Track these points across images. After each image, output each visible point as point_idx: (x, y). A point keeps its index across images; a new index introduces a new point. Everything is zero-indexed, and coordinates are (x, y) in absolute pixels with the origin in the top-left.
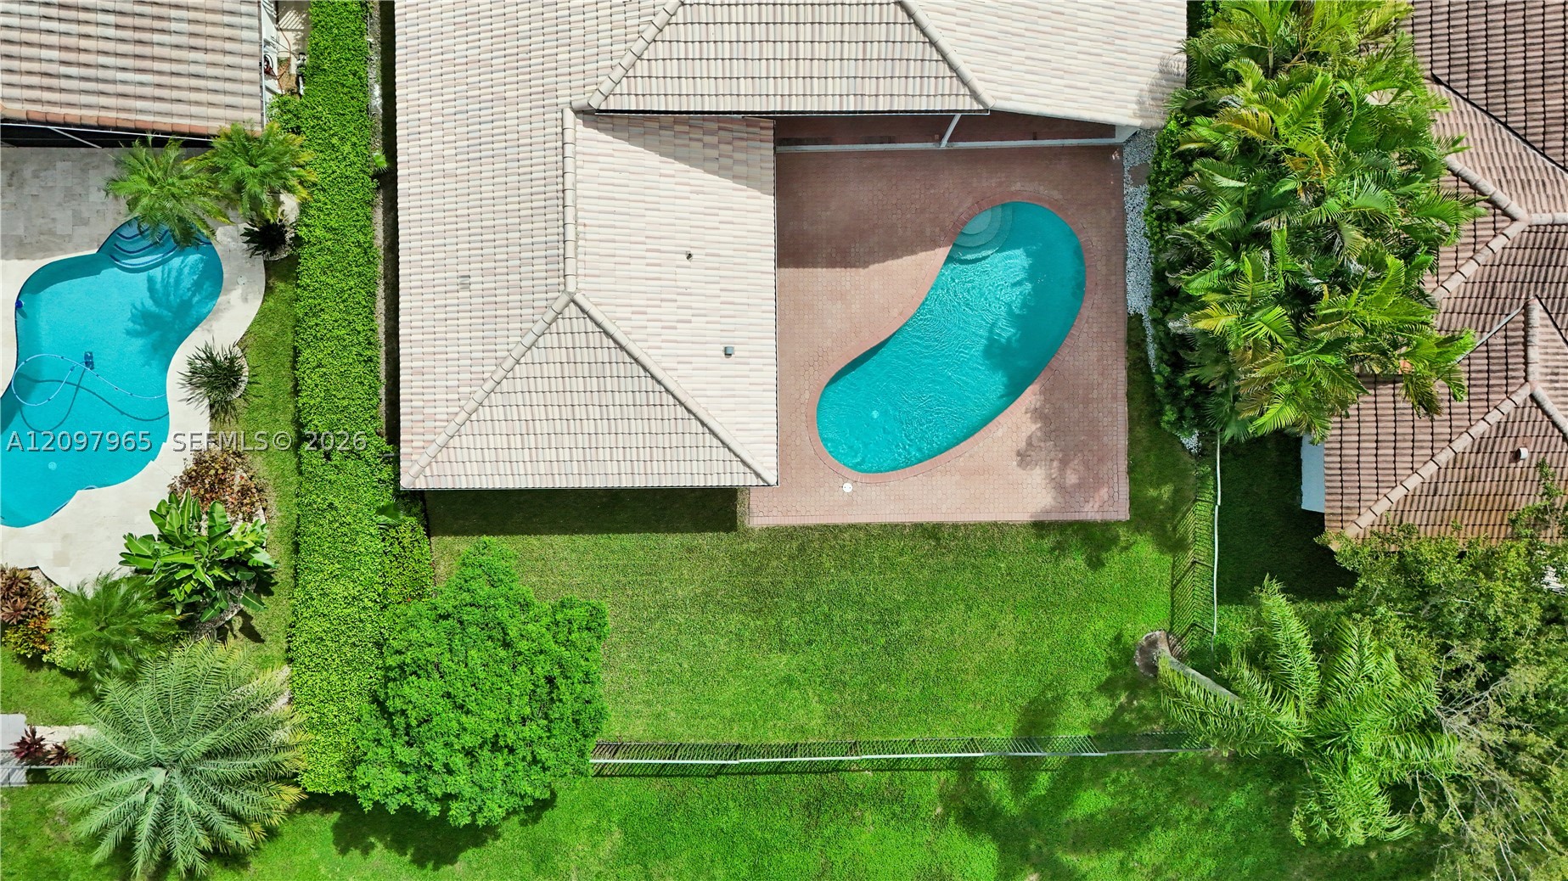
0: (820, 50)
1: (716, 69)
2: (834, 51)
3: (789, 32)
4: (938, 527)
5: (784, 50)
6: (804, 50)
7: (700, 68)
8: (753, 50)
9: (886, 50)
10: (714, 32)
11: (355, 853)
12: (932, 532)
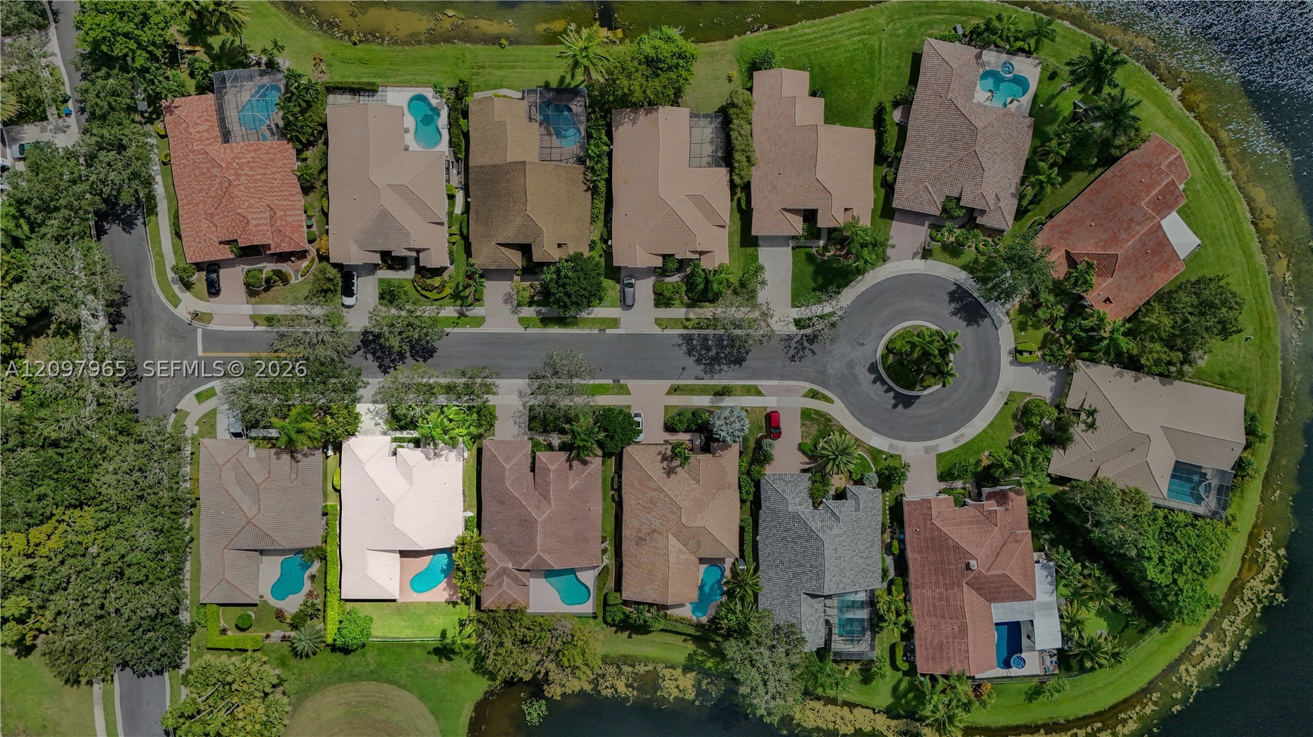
12: (428, 603)
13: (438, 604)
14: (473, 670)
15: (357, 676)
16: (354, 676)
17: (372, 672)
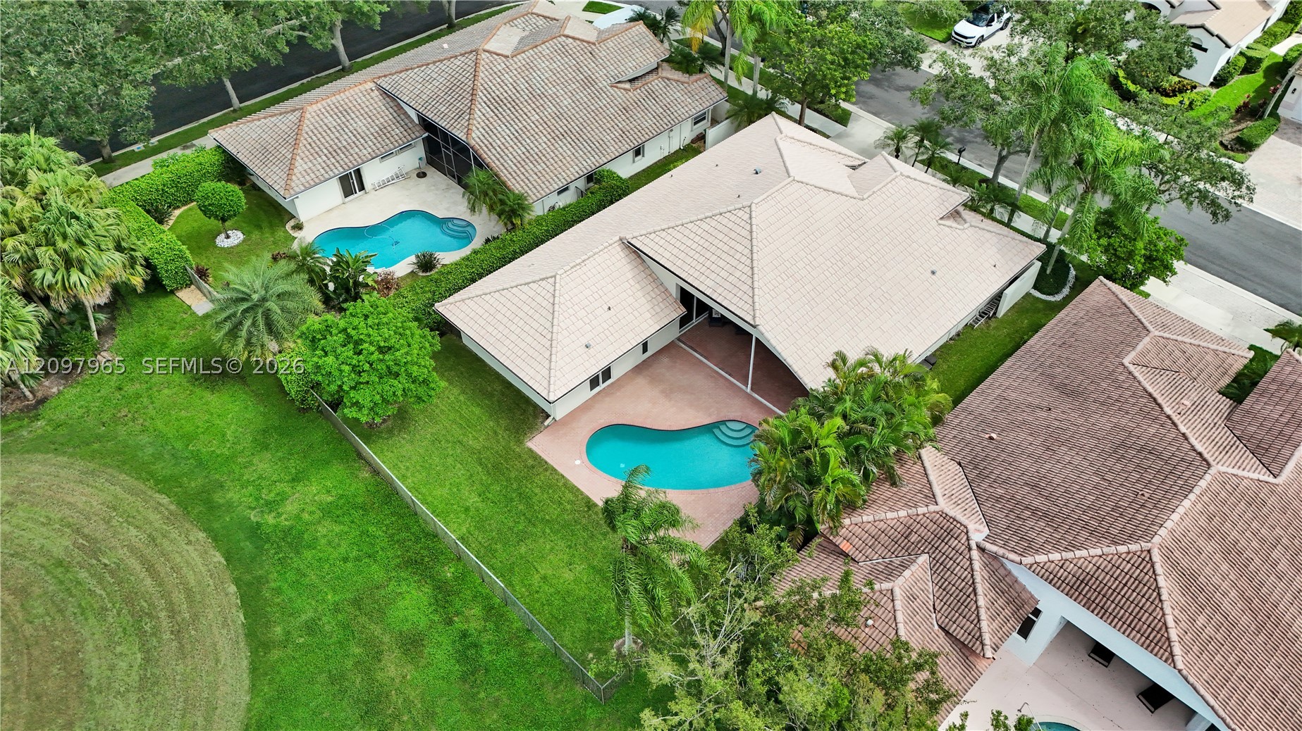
0: (713, 267)
1: (675, 251)
2: (718, 270)
3: (708, 255)
5: (702, 259)
6: (708, 264)
7: (670, 248)
8: (692, 253)
9: (735, 281)
10: (685, 240)
15: (212, 507)
16: (207, 500)
17: (255, 529)
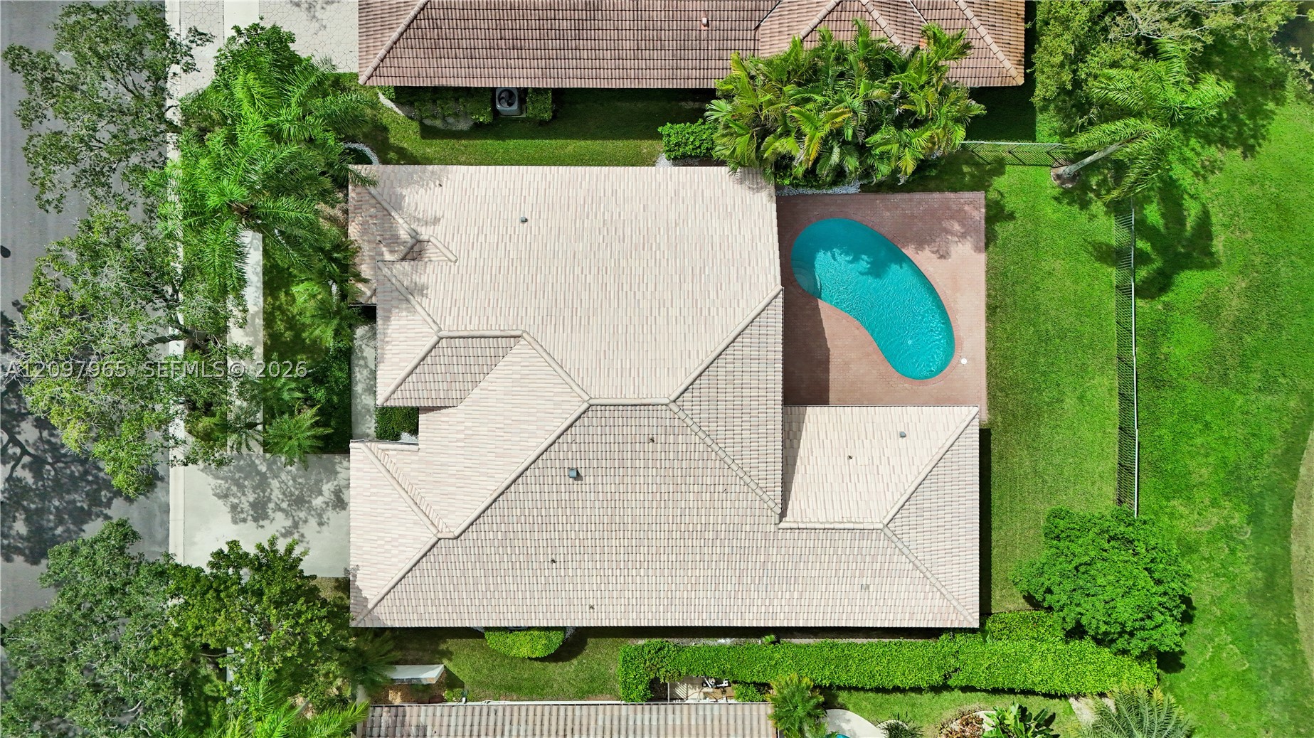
4: (989, 307)
11: (1184, 659)
12: (992, 310)
13: (994, 275)
14: (1249, 151)
15: (1271, 574)
16: (1270, 584)
17: (1254, 518)
